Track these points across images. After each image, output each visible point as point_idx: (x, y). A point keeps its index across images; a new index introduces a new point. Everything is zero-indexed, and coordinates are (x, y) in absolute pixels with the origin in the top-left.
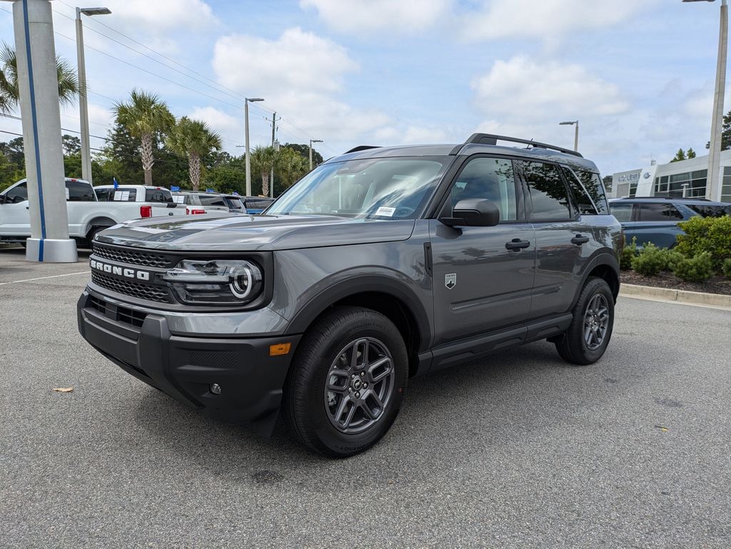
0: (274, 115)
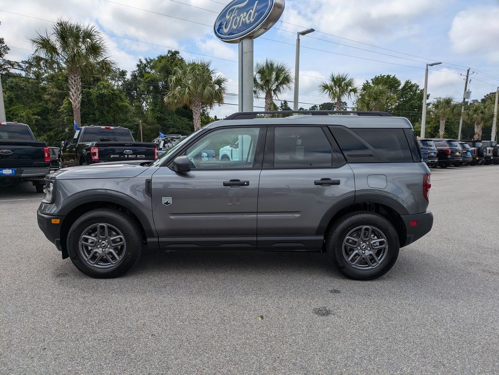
0: (468, 70)
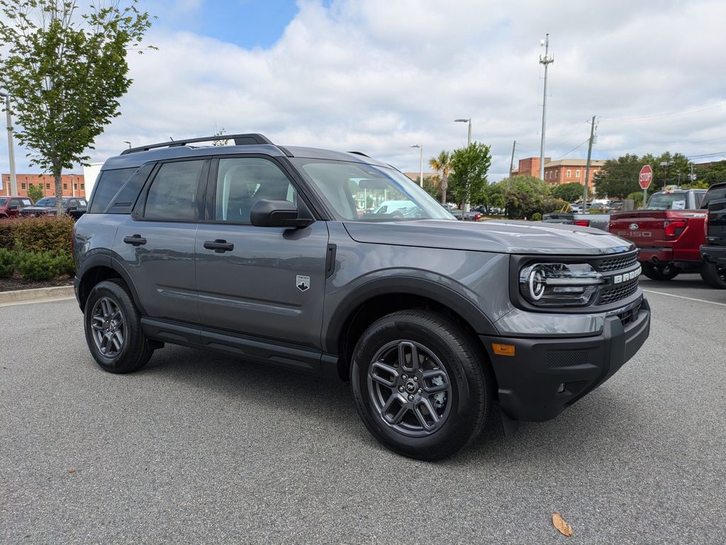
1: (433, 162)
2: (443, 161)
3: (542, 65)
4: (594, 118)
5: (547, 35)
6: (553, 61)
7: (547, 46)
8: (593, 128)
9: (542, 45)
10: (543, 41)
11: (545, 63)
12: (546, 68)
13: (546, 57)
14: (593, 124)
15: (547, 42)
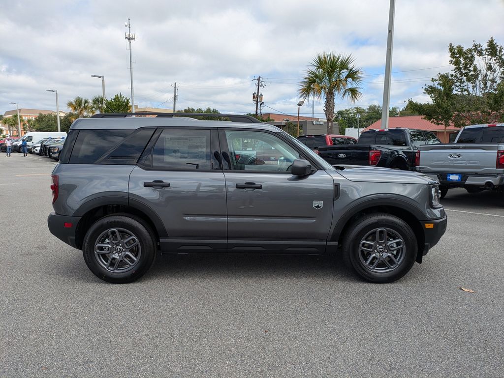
1: (70, 104)
2: (80, 105)
3: (127, 40)
4: (175, 83)
5: (129, 19)
6: (134, 39)
7: (129, 27)
8: (175, 90)
9: (126, 26)
10: (126, 24)
11: (129, 39)
12: (130, 42)
13: (129, 35)
14: (175, 87)
15: (129, 25)
